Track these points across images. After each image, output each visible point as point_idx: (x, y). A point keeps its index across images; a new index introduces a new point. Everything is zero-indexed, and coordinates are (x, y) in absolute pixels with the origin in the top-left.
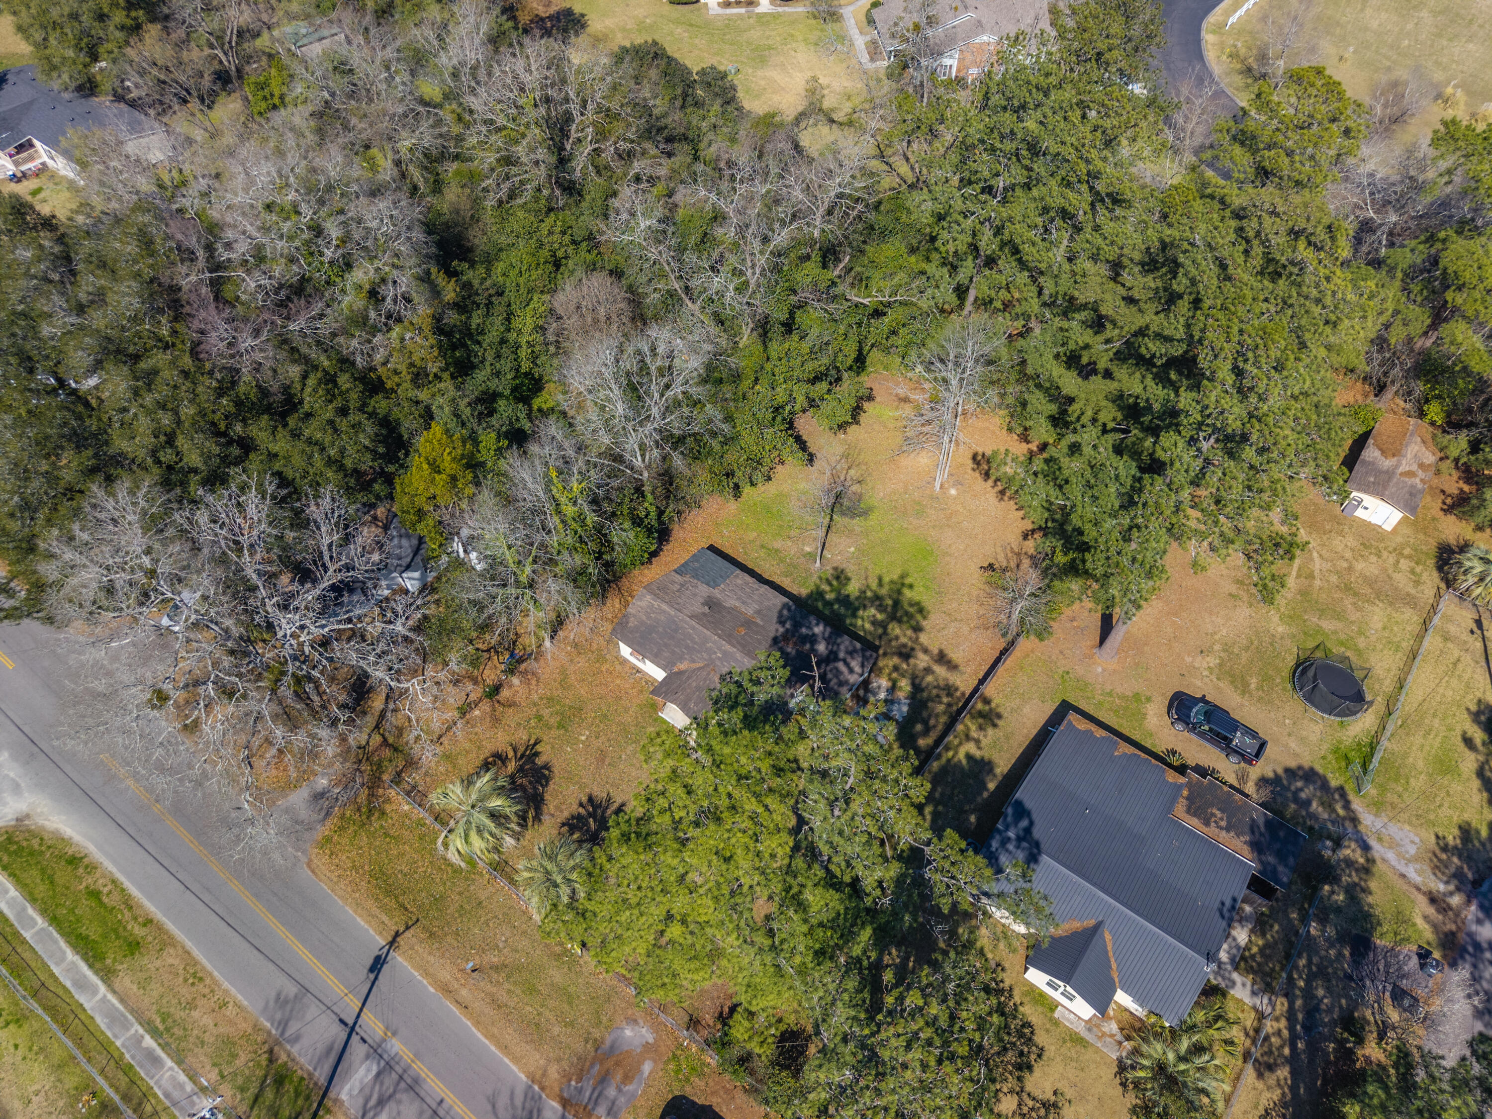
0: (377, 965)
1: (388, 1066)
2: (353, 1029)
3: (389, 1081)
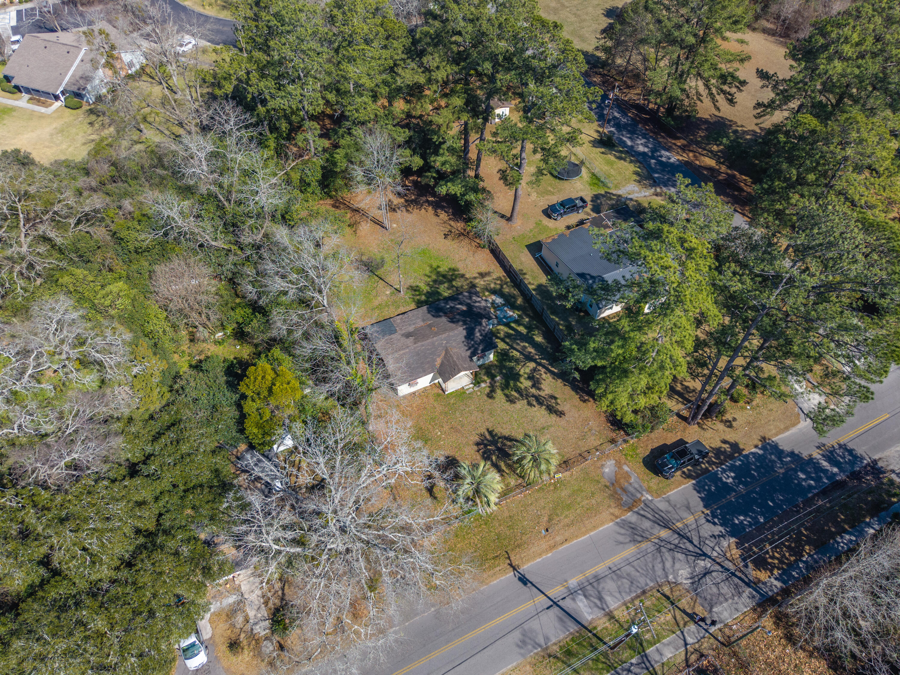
0: (524, 580)
1: (582, 589)
2: (555, 603)
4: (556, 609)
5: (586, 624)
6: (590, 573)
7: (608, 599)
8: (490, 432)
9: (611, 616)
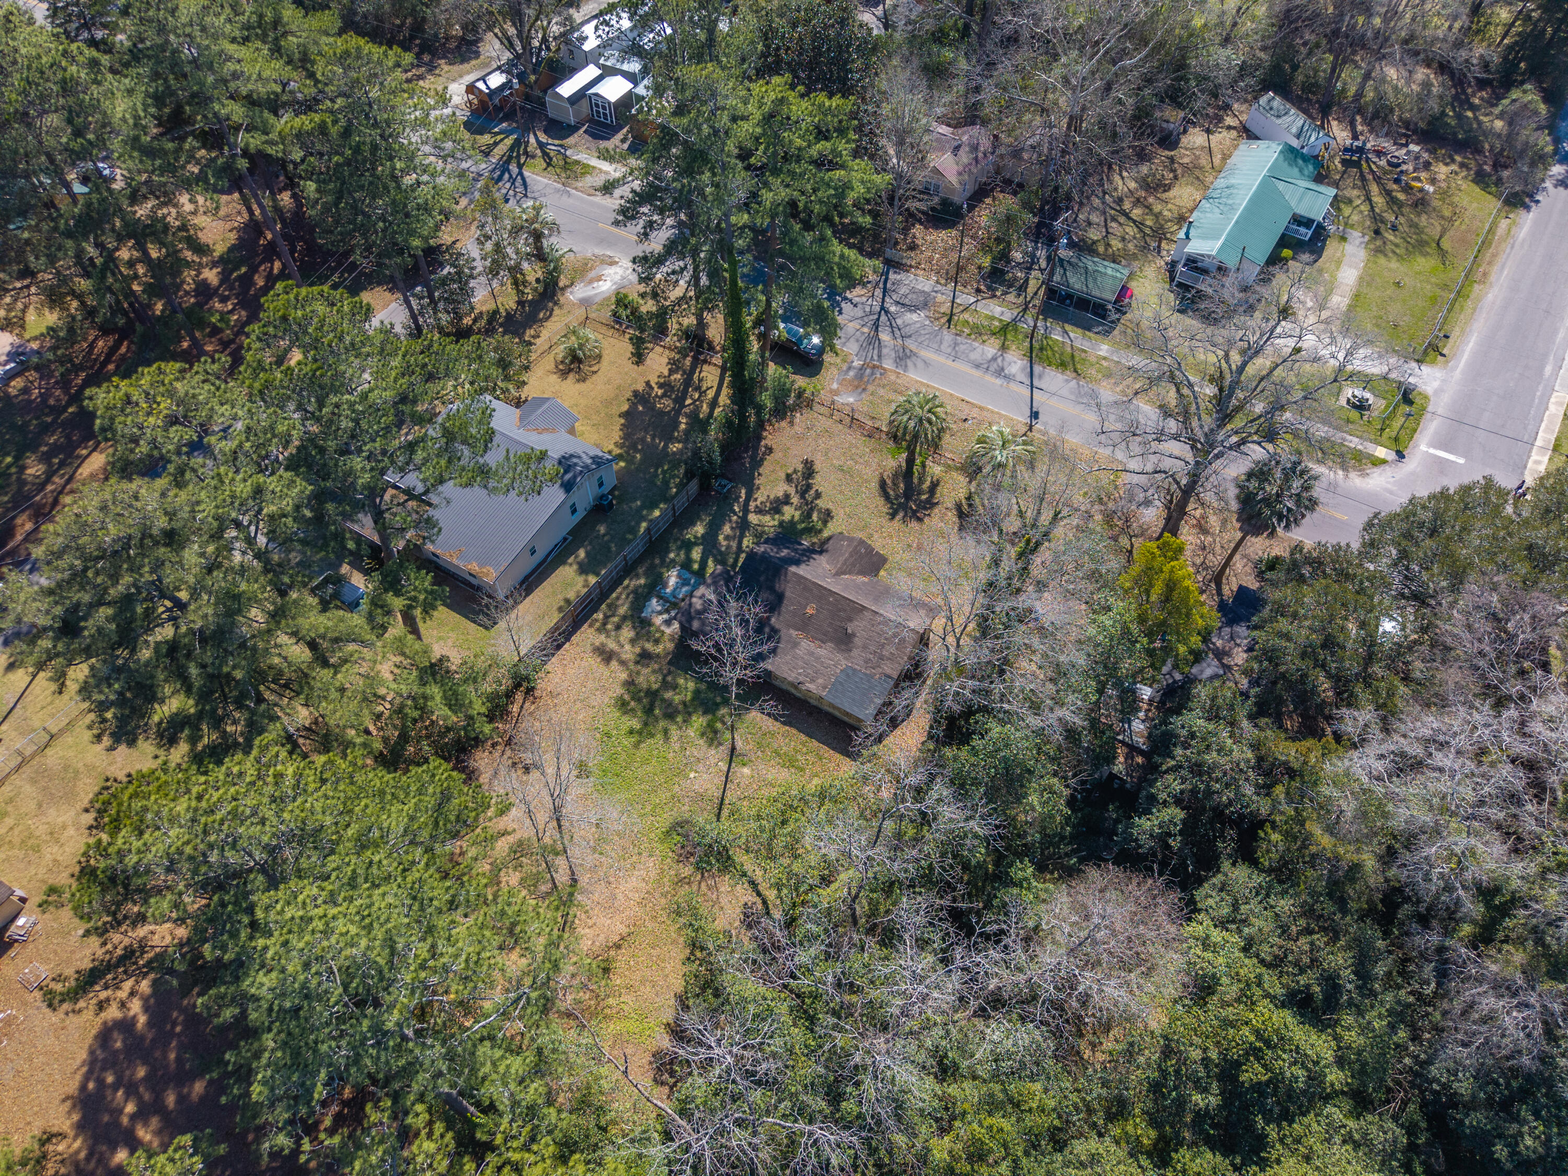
0: (1035, 415)
1: (1000, 372)
2: (1032, 386)
3: (994, 367)
4: (1036, 383)
5: (1026, 362)
6: (977, 373)
7: (990, 356)
8: (893, 516)
9: (1004, 348)
